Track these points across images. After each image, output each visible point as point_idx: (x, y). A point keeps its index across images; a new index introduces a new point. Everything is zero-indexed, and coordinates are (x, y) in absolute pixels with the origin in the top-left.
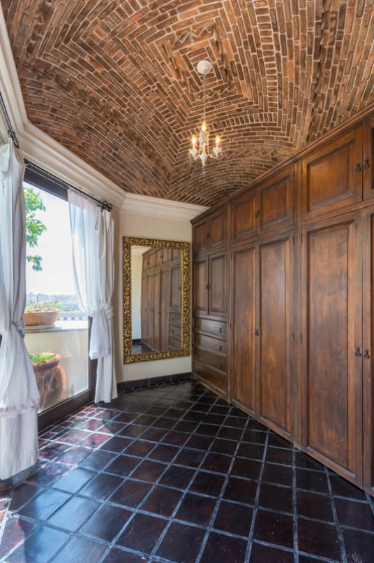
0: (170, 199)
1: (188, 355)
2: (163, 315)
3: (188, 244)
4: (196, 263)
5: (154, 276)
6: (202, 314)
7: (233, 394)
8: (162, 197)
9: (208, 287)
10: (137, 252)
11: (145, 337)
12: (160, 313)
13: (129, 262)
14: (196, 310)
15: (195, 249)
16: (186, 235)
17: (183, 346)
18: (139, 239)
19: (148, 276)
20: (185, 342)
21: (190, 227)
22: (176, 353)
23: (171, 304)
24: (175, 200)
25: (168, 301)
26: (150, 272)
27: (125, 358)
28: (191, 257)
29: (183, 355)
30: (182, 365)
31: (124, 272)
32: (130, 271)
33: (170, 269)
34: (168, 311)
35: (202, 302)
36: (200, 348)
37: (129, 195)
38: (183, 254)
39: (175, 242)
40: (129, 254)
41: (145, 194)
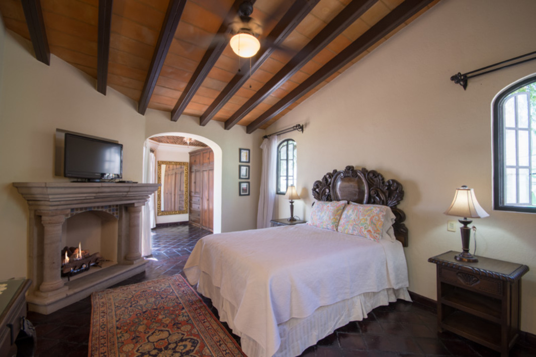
0: (179, 144)
1: (187, 213)
2: (176, 196)
3: (187, 163)
4: (191, 172)
5: (172, 175)
6: (193, 194)
7: (202, 225)
8: (176, 143)
9: (195, 183)
10: (163, 167)
11: (166, 210)
12: (175, 195)
13: (160, 172)
14: (190, 192)
15: (191, 165)
16: (186, 159)
17: (185, 209)
18: (165, 162)
19: (168, 175)
20: (185, 206)
21: (188, 155)
22: (181, 212)
23: (180, 190)
24: (181, 144)
25: (179, 188)
26: (170, 173)
27: (158, 213)
28: (189, 169)
29: (185, 213)
30: (185, 217)
31: (158, 176)
32: (160, 176)
33: (180, 172)
34: (179, 193)
35: (193, 190)
36: (192, 209)
37: (161, 144)
38: (185, 167)
39: (181, 163)
40: (160, 168)
41: (168, 143)
